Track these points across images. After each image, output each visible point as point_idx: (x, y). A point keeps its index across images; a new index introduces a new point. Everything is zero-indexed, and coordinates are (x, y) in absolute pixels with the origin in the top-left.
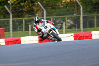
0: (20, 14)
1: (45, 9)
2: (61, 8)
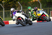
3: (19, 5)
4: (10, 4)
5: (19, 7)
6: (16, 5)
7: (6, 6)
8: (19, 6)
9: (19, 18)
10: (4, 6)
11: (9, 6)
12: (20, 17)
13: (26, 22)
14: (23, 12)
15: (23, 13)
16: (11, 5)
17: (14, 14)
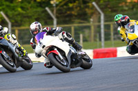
0: (67, 19)
1: (103, 11)
2: (125, 10)
3: (96, 10)
4: (71, 9)
5: (94, 16)
6: (87, 10)
7: (60, 14)
8: (95, 12)
9: (53, 50)
10: (57, 13)
11: (68, 12)
12: (56, 47)
13: (72, 61)
14: (65, 34)
15: (64, 36)
16: (75, 10)
17: (39, 38)
